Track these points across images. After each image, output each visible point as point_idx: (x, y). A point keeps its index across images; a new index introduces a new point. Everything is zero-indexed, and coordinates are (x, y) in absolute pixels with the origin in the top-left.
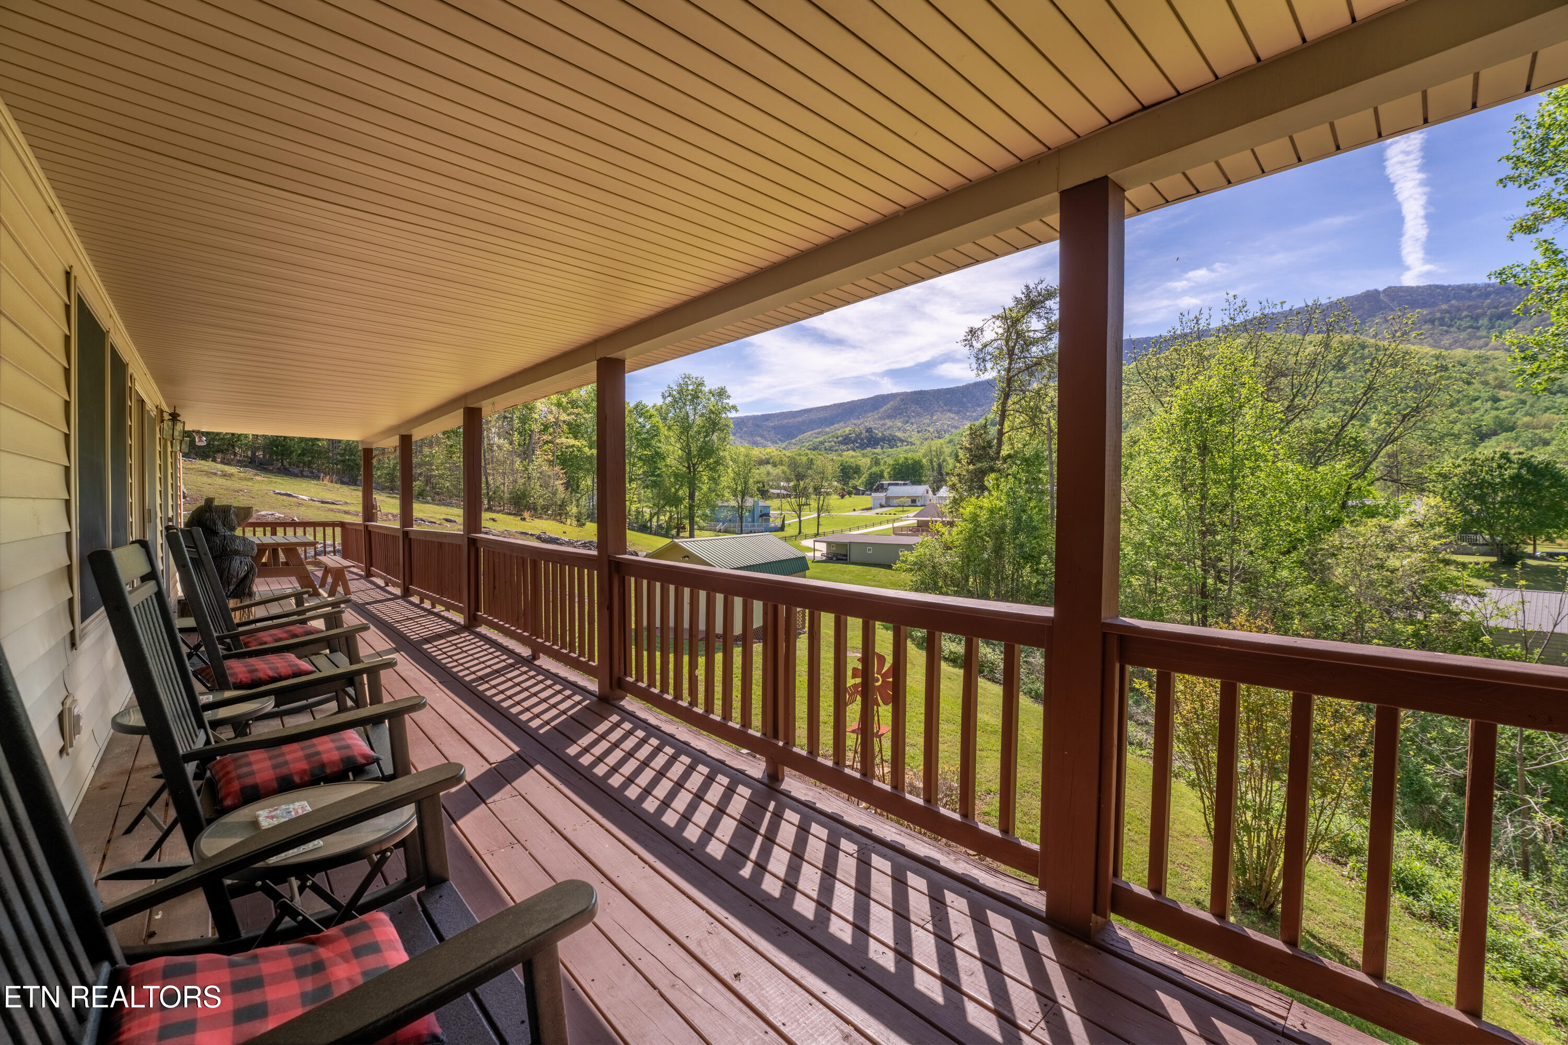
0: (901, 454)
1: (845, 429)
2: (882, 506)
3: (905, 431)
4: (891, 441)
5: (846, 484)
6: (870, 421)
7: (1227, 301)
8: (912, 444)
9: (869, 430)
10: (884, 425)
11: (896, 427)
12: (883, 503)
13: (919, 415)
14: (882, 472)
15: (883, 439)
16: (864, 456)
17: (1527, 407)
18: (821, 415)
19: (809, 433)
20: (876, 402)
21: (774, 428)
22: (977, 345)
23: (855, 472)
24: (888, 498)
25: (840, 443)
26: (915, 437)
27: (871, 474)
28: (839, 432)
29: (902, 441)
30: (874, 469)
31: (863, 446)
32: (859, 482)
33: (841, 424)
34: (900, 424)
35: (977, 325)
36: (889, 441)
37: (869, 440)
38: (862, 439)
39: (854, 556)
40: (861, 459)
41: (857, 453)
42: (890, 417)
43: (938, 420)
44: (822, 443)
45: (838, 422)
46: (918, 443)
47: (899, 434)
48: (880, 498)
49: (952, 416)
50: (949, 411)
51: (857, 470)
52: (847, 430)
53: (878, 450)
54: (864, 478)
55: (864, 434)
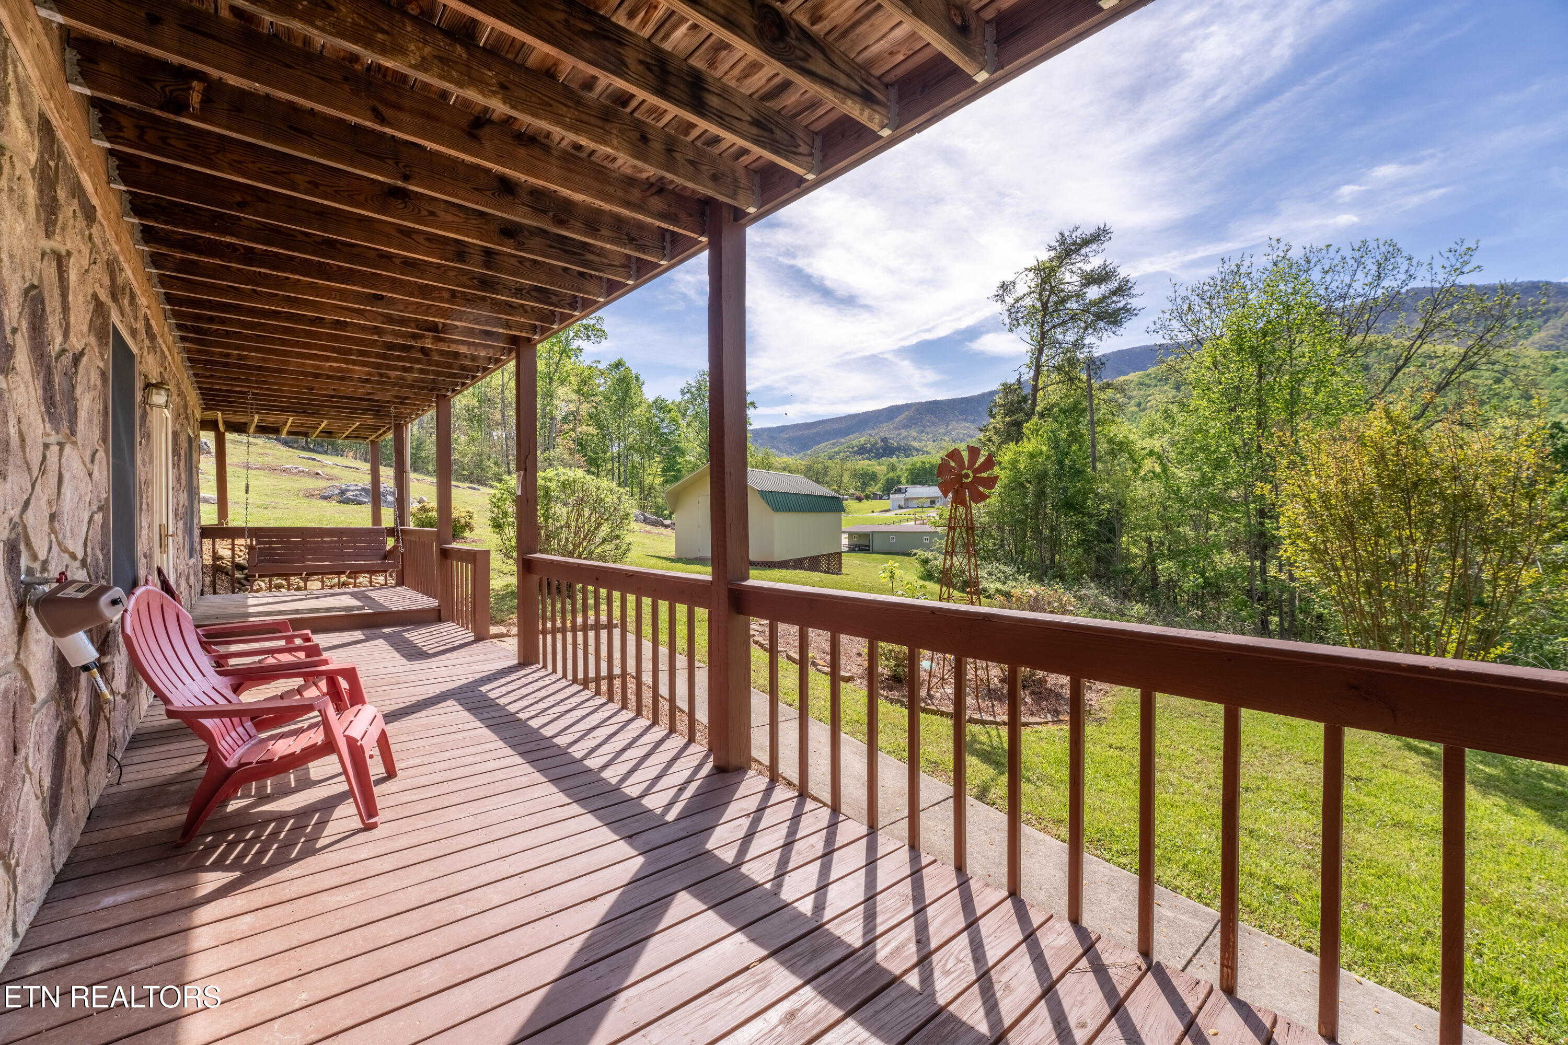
0: (918, 460)
1: (861, 439)
2: (901, 508)
3: (920, 441)
4: (907, 451)
5: (863, 490)
6: (885, 431)
7: (1270, 246)
8: (928, 453)
9: (884, 440)
10: (899, 435)
11: (911, 437)
12: (902, 504)
13: (934, 424)
14: (899, 477)
15: (899, 449)
16: (879, 464)
17: (1562, 404)
18: (836, 426)
19: (824, 444)
20: (892, 412)
21: (789, 439)
22: (1010, 300)
23: (872, 479)
24: (906, 500)
25: (856, 453)
26: (931, 446)
27: (887, 480)
28: (854, 443)
29: (917, 450)
30: (891, 475)
31: (878, 456)
32: (875, 489)
33: (856, 435)
34: (915, 434)
35: (1009, 278)
36: (905, 450)
37: (885, 450)
38: (877, 449)
39: (876, 545)
40: (879, 467)
41: (873, 462)
42: (905, 427)
43: (953, 429)
44: (836, 453)
45: (853, 433)
46: (933, 452)
47: (915, 444)
48: (899, 500)
49: (968, 425)
50: (965, 420)
51: (874, 477)
52: (862, 440)
53: (894, 460)
54: (881, 484)
55: (880, 444)
